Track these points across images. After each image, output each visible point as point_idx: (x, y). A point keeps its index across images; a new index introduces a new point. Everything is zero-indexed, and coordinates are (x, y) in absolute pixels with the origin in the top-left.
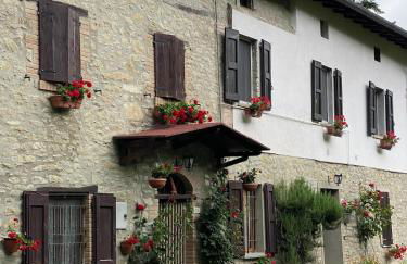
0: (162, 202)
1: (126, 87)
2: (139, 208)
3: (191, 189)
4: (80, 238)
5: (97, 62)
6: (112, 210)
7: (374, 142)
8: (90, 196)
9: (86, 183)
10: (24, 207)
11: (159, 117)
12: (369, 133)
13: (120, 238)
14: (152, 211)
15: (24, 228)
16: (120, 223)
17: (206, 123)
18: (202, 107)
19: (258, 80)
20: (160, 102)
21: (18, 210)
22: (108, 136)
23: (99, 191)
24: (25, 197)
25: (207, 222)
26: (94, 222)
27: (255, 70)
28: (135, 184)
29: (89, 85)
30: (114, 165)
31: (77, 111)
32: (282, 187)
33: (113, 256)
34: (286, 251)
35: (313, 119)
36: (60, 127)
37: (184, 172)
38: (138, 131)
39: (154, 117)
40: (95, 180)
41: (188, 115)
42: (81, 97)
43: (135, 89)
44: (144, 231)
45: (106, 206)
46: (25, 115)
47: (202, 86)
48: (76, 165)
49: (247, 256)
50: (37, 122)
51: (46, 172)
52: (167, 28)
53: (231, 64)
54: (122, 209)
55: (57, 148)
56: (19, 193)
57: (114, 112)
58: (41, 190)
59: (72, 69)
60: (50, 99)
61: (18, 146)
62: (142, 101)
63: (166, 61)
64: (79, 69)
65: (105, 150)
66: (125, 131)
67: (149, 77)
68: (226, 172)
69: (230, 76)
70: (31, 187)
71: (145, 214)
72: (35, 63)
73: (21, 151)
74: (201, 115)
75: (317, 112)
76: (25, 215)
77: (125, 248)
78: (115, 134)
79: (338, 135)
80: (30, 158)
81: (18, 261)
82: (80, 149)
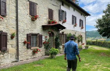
0: (50, 36)
1: (44, 17)
2: (46, 37)
3: (54, 34)
4: (37, 42)
5: (39, 13)
6: (42, 37)
7: (81, 28)
8: (38, 35)
9: (38, 33)
10: (27, 36)
11: (49, 23)
12: (80, 26)
13: (43, 42)
14: (48, 38)
15: (27, 40)
16: (43, 39)
17: (57, 24)
18: (56, 21)
20: (49, 20)
21: (26, 37)
22: (41, 25)
23: (40, 34)
24: (27, 35)
25: (56, 39)
26: (39, 39)
28: (45, 33)
29: (38, 16)
30: (42, 30)
31: (36, 21)
32: (68, 34)
33: (42, 44)
35: (72, 24)
36: (33, 23)
37: (53, 31)
38: (46, 25)
39: (48, 22)
40: (39, 32)
41: (54, 22)
42: (37, 18)
43: (45, 18)
44: (47, 41)
45: (41, 37)
46: (27, 21)
47: (56, 18)
48: (36, 30)
50: (29, 22)
51: (31, 31)
52: (51, 8)
53: (60, 15)
54: (43, 37)
55: (33, 27)
56: (26, 34)
57: (42, 21)
58: (30, 34)
59: (35, 14)
60: (31, 18)
62: (47, 20)
63: (50, 13)
65: (41, 27)
66: (44, 24)
67: (48, 16)
68: (59, 32)
69: (60, 16)
70: (28, 33)
71: (47, 38)
72: (29, 12)
73: (27, 27)
74: (56, 22)
75: (73, 23)
76: (27, 38)
77: (44, 43)
79: (76, 26)
80: (28, 28)
81: (26, 45)
82: (37, 27)
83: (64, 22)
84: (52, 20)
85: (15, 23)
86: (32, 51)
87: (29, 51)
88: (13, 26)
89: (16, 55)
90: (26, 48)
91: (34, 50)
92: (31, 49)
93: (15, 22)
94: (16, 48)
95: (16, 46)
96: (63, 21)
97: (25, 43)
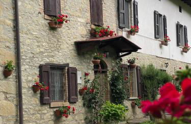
0: (96, 72)
1: (79, 19)
2: (86, 74)
3: (107, 67)
4: (62, 87)
5: (67, 8)
6: (76, 74)
7: (180, 49)
8: (66, 68)
9: (65, 62)
10: (40, 71)
11: (93, 33)
13: (79, 87)
14: (92, 77)
15: (41, 81)
16: (79, 81)
17: (114, 36)
18: (111, 29)
19: (133, 19)
20: (93, 27)
21: (38, 73)
22: (73, 41)
23: (70, 66)
24: (41, 67)
25: (115, 80)
26: (68, 80)
27: (131, 14)
28: (84, 63)
30: (76, 55)
31: (59, 29)
32: (144, 68)
33: (77, 96)
34: (147, 96)
35: (155, 38)
36: (53, 36)
37: (104, 59)
38: (84, 39)
39: (91, 33)
40: (68, 61)
41: (105, 33)
42: (62, 23)
43: (83, 21)
44: (89, 85)
45: (73, 73)
46: (39, 30)
47: (110, 21)
48: (60, 54)
49: (131, 98)
50: (44, 33)
51: (48, 57)
53: (122, 11)
54: (79, 75)
55: (52, 46)
56: (38, 65)
57: (74, 30)
58: (47, 65)
59: (58, 10)
60: (49, 23)
61: (37, 44)
62: (85, 26)
64: (60, 10)
65: (72, 48)
66: (80, 39)
67: (88, 15)
68: (121, 60)
69: (121, 15)
70: (42, 63)
71: (89, 77)
72: (42, 7)
73: (38, 46)
74: (111, 33)
75: (157, 35)
76: (41, 76)
77: (81, 92)
78: (75, 40)
79: (166, 45)
80: (42, 50)
81: (39, 95)
82: (62, 47)
83: (131, 32)
84: (99, 26)
85: (11, 35)
86: (52, 113)
87: (46, 112)
88: (8, 44)
89: (17, 120)
90: (38, 102)
91: (57, 109)
92: (50, 108)
93: (13, 33)
94: (15, 102)
95: (15, 96)
96: (129, 30)
97: (35, 88)
